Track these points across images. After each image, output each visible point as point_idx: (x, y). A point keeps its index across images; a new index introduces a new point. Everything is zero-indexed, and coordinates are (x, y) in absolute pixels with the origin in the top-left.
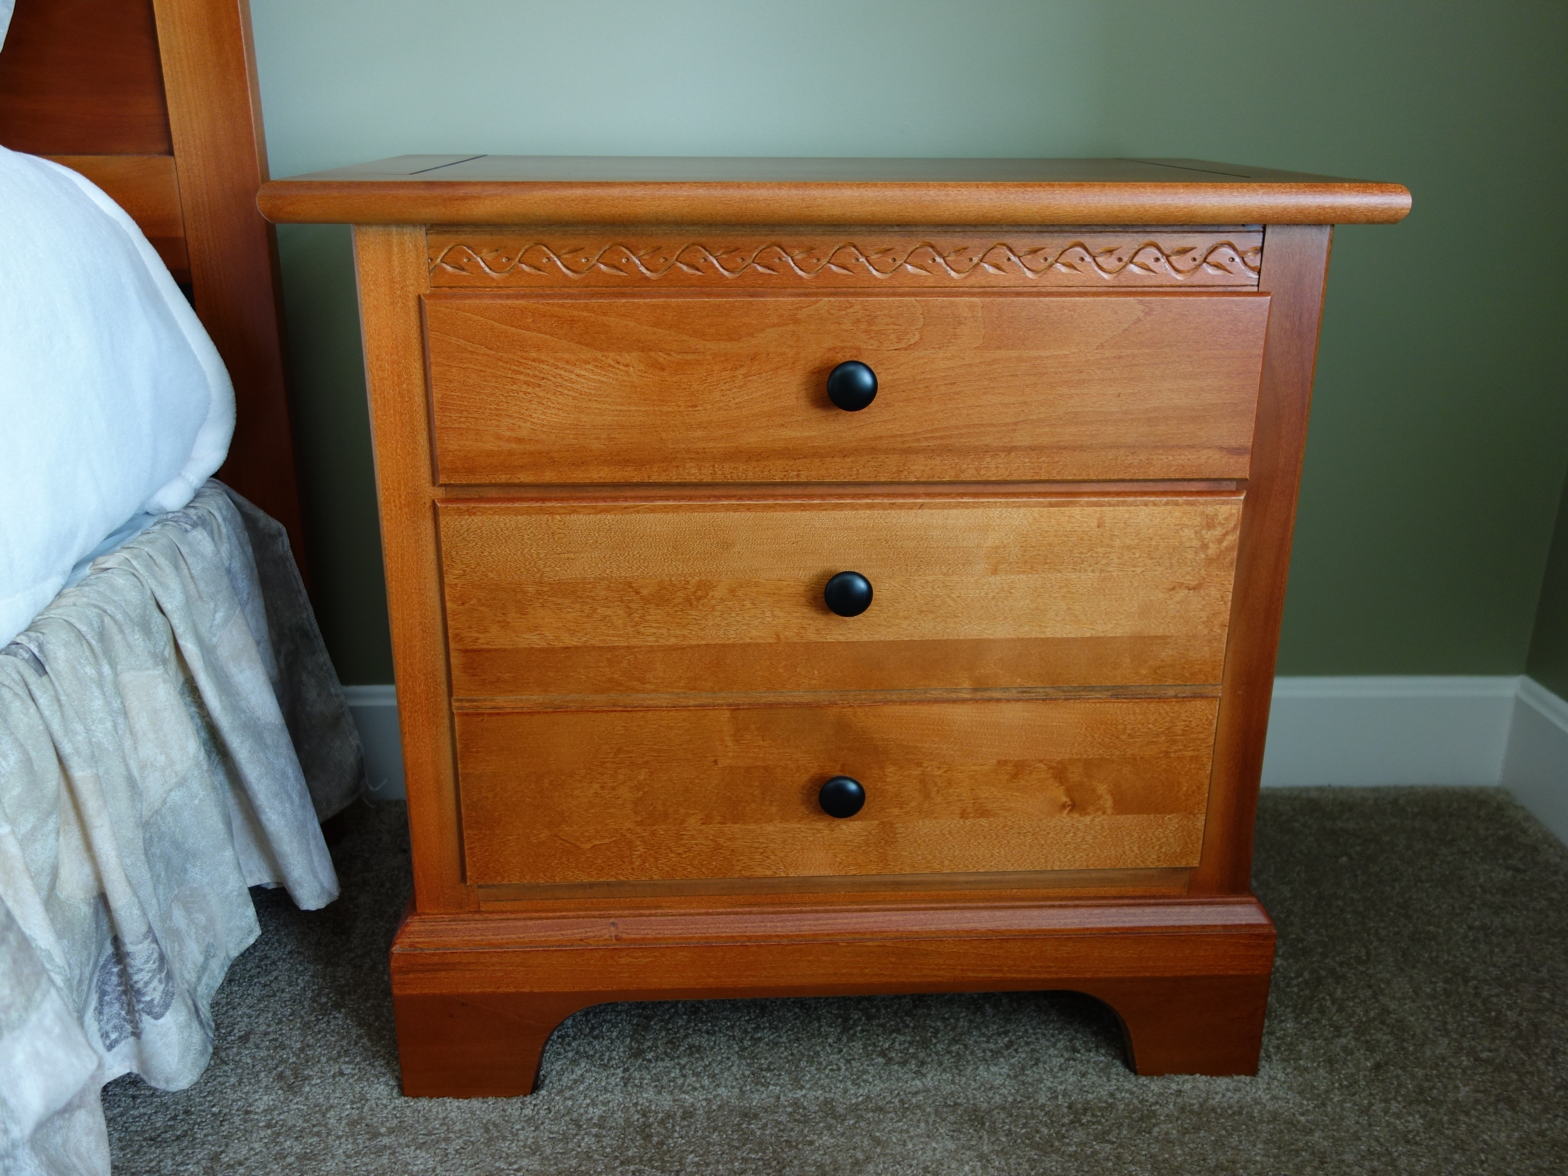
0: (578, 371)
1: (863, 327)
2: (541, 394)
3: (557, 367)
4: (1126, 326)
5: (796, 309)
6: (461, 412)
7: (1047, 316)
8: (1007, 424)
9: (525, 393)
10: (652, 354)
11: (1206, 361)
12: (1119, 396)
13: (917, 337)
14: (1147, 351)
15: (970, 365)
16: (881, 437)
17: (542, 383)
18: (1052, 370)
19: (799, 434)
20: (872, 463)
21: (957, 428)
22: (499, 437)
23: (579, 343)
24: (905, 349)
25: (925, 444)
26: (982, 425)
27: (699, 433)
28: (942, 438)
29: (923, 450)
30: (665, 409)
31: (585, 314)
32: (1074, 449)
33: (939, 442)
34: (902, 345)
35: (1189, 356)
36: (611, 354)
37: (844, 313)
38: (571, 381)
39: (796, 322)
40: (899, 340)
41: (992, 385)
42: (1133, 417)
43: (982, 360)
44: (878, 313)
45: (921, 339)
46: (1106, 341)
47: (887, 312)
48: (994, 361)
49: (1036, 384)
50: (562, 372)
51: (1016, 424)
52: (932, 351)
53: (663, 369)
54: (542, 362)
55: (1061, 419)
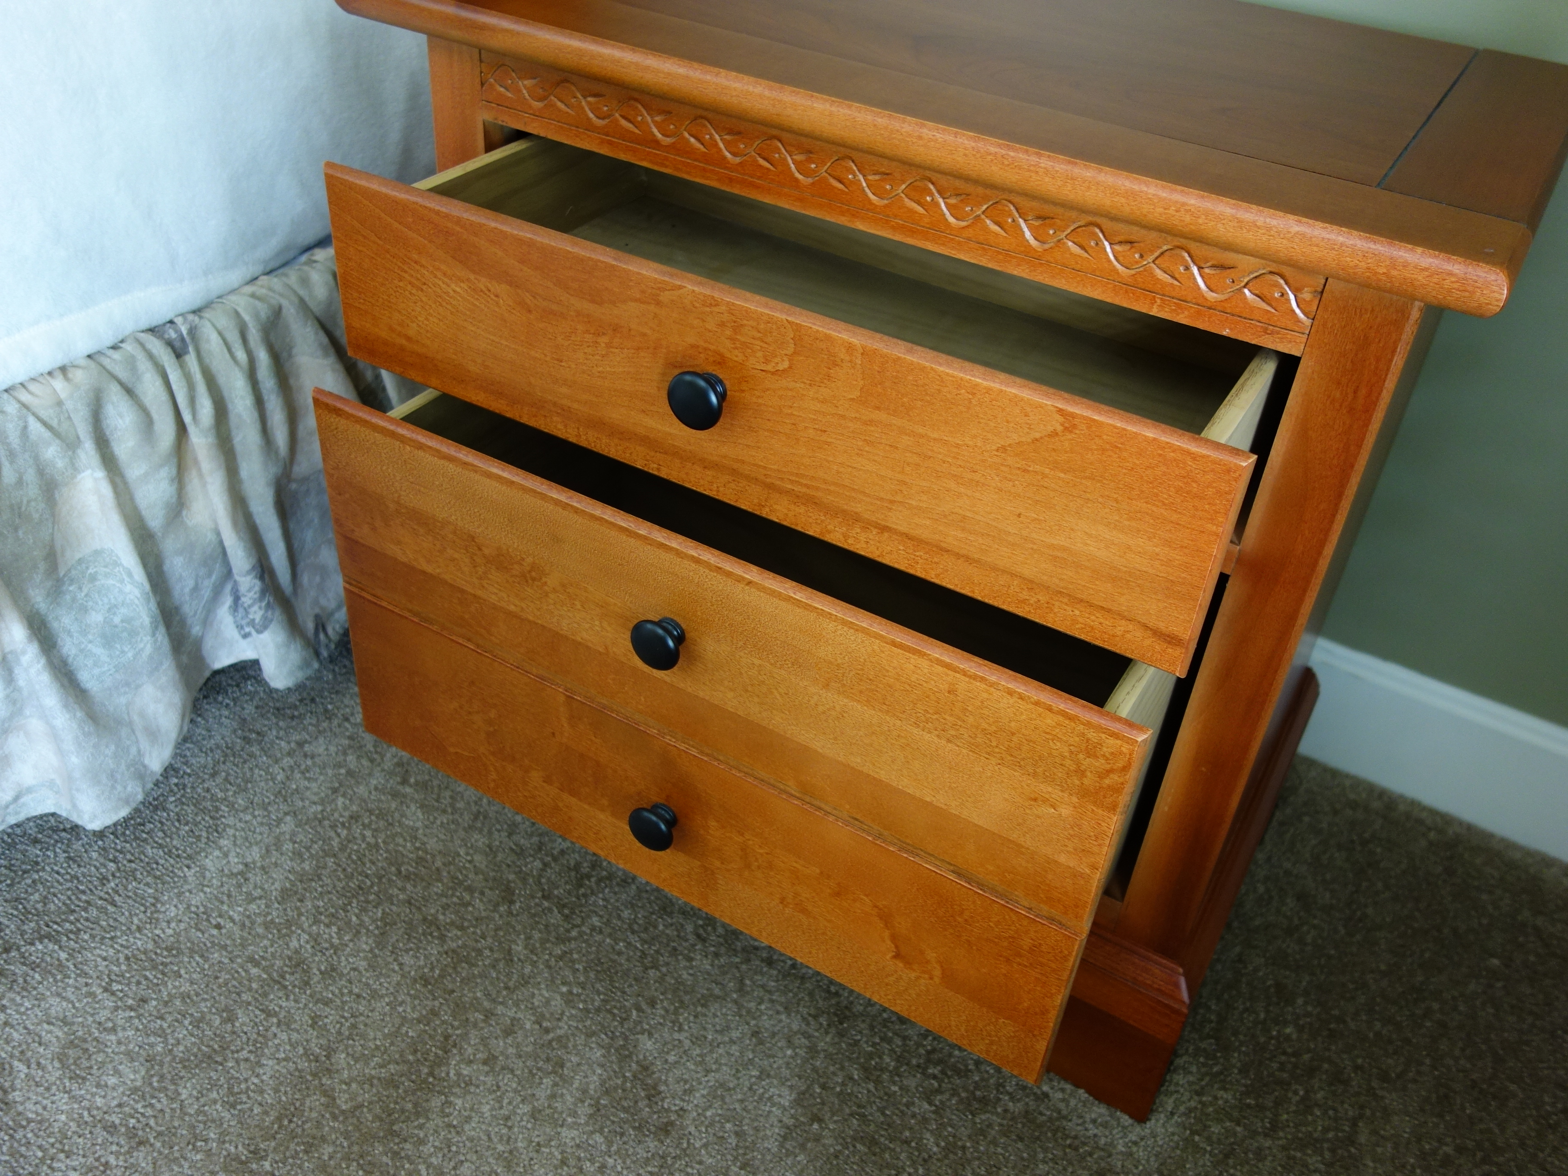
0: (453, 286)
1: (728, 332)
2: (424, 299)
3: (436, 277)
4: (1038, 435)
5: (659, 289)
6: (360, 293)
7: (939, 390)
8: (882, 499)
9: (411, 293)
10: (519, 291)
11: (1139, 515)
12: (1019, 515)
13: (786, 364)
14: (1062, 475)
15: (843, 417)
16: (743, 462)
17: (424, 287)
18: (940, 456)
19: (660, 427)
20: (733, 485)
21: (825, 482)
22: (392, 329)
23: (454, 258)
24: (773, 373)
25: (789, 486)
26: (854, 489)
27: (564, 390)
28: (807, 486)
29: (788, 492)
30: (533, 353)
31: (458, 229)
32: (958, 556)
33: (804, 490)
34: (769, 368)
35: (1117, 501)
36: (483, 280)
37: (708, 309)
38: (447, 293)
39: (658, 303)
40: (767, 361)
41: (867, 449)
42: (1035, 547)
43: (858, 415)
44: (745, 322)
45: (790, 367)
46: (1010, 445)
47: (754, 324)
48: (871, 422)
49: (918, 465)
50: (440, 283)
51: (892, 502)
52: (802, 385)
53: (530, 311)
54: (422, 266)
55: (945, 516)
